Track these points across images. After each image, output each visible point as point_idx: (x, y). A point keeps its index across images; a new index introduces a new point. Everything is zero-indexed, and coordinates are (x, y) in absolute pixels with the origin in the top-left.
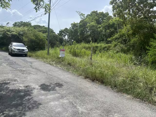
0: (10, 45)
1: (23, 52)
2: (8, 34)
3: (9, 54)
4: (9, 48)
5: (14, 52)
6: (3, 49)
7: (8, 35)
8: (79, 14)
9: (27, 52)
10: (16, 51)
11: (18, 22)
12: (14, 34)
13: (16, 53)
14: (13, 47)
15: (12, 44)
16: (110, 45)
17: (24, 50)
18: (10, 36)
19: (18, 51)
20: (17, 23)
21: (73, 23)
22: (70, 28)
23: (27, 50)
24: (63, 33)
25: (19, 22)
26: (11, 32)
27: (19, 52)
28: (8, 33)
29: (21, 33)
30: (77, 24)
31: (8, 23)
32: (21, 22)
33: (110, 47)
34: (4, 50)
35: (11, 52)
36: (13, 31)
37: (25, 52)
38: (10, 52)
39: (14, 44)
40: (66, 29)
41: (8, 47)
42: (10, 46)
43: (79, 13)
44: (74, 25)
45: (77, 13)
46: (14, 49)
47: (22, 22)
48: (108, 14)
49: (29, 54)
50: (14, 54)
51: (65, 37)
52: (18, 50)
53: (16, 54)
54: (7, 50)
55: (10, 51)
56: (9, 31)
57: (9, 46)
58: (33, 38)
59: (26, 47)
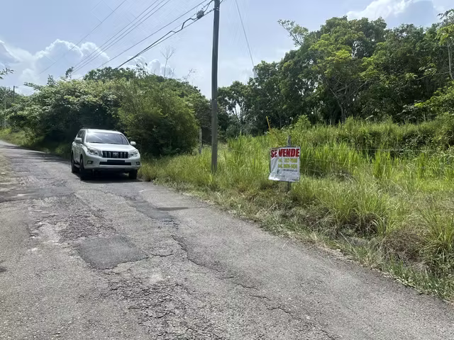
0: (77, 138)
1: (123, 163)
2: (69, 103)
3: (75, 171)
4: (73, 149)
5: (92, 162)
6: (58, 151)
7: (72, 104)
8: (288, 29)
9: (138, 163)
10: (98, 159)
11: (99, 70)
12: (88, 102)
13: (97, 166)
14: (88, 147)
15: (84, 132)
16: (425, 125)
17: (125, 155)
18: (77, 108)
19: (105, 159)
20: (96, 73)
21: (261, 63)
22: (251, 80)
23: (139, 156)
24: (227, 98)
25: (102, 71)
26: (79, 97)
27: (109, 163)
28: (71, 99)
29: (111, 97)
30: (274, 65)
31: (70, 70)
32: (106, 69)
33: (428, 134)
34: (58, 155)
35: (82, 165)
36: (86, 94)
37: (129, 164)
38: (78, 163)
39: (90, 133)
40: (237, 84)
41: (71, 144)
42: (78, 142)
43: (290, 26)
44: (264, 70)
45: (280, 26)
46: (92, 151)
47: (110, 68)
48: (384, 25)
49: (144, 168)
50: (91, 170)
51: (234, 109)
52: (104, 156)
53: (97, 170)
54: (67, 156)
55: (78, 159)
56: (72, 92)
57: (74, 144)
58: (156, 110)
59: (133, 146)
